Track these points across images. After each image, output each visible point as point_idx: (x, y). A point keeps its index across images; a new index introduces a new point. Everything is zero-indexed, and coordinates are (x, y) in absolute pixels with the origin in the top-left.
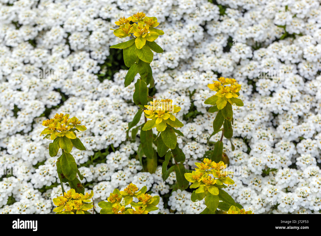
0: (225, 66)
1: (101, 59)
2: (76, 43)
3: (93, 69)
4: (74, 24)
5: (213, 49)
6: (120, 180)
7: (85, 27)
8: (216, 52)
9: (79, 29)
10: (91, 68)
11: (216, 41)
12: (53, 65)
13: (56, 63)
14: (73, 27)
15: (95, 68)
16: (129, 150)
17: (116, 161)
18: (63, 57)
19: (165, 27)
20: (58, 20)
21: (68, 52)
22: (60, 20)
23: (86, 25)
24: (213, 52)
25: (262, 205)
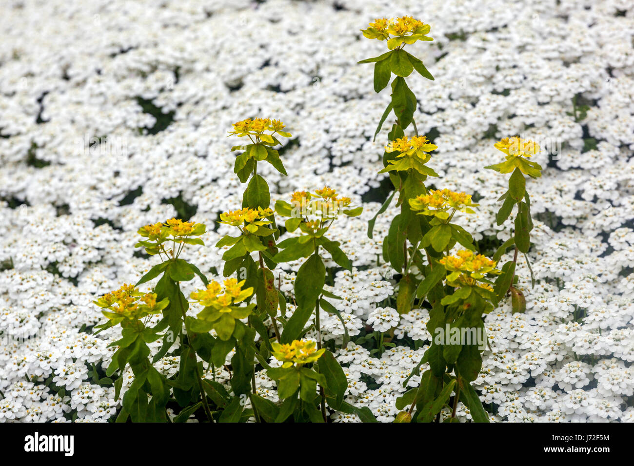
0: (569, 206)
1: (375, 180)
2: (341, 151)
3: (357, 188)
4: (345, 126)
5: (559, 187)
6: (345, 292)
7: (361, 130)
8: (563, 193)
9: (351, 134)
10: (354, 186)
11: (569, 179)
12: (297, 180)
13: (303, 177)
14: (343, 130)
15: (361, 187)
16: (375, 274)
17: (348, 277)
18: (315, 173)
19: (488, 146)
20: (322, 122)
21: (327, 168)
22: (327, 122)
23: (363, 126)
24: (559, 193)
25: (553, 348)
